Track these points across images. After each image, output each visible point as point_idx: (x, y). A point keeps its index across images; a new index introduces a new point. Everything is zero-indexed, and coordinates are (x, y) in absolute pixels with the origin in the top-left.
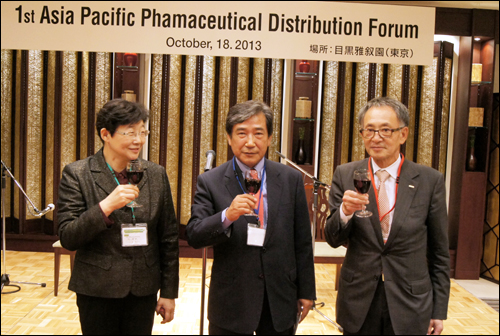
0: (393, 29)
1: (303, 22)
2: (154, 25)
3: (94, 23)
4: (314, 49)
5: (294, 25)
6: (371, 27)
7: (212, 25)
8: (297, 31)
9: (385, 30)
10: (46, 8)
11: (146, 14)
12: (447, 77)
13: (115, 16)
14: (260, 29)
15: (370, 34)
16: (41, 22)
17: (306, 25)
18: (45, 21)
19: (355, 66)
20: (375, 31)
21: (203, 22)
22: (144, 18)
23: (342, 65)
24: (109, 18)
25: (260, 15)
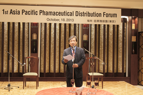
0: (110, 15)
1: (85, 13)
2: (43, 15)
11: (41, 12)
12: (125, 28)
14: (73, 16)
15: (104, 17)
16: (10, 14)
17: (86, 14)
18: (11, 14)
21: (57, 14)
22: (40, 13)
23: (96, 25)
24: (30, 13)
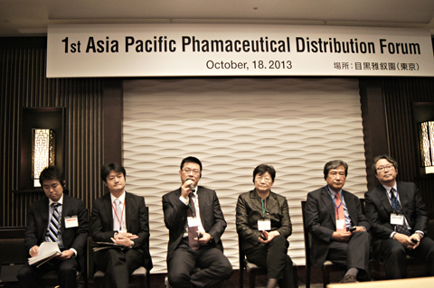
3: (138, 51)
4: (337, 66)
5: (318, 46)
6: (382, 46)
7: (246, 48)
8: (321, 51)
9: (394, 48)
10: (91, 39)
13: (158, 44)
20: (385, 49)
25: (288, 39)
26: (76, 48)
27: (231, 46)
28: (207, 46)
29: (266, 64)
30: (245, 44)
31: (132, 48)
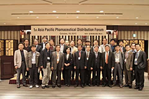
2: (58, 31)
5: (82, 30)
6: (95, 30)
9: (98, 30)
10: (39, 29)
11: (56, 29)
14: (76, 31)
17: (84, 30)
19: (93, 36)
23: (91, 36)
26: (36, 30)
27: (64, 30)
28: (60, 30)
29: (71, 33)
30: (67, 29)
31: (46, 30)
